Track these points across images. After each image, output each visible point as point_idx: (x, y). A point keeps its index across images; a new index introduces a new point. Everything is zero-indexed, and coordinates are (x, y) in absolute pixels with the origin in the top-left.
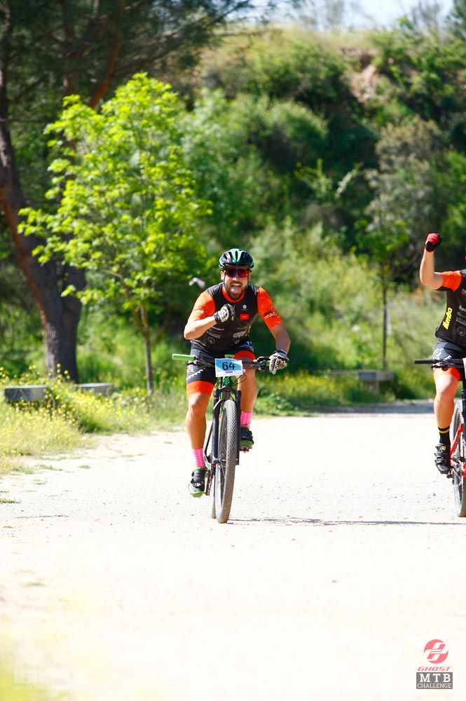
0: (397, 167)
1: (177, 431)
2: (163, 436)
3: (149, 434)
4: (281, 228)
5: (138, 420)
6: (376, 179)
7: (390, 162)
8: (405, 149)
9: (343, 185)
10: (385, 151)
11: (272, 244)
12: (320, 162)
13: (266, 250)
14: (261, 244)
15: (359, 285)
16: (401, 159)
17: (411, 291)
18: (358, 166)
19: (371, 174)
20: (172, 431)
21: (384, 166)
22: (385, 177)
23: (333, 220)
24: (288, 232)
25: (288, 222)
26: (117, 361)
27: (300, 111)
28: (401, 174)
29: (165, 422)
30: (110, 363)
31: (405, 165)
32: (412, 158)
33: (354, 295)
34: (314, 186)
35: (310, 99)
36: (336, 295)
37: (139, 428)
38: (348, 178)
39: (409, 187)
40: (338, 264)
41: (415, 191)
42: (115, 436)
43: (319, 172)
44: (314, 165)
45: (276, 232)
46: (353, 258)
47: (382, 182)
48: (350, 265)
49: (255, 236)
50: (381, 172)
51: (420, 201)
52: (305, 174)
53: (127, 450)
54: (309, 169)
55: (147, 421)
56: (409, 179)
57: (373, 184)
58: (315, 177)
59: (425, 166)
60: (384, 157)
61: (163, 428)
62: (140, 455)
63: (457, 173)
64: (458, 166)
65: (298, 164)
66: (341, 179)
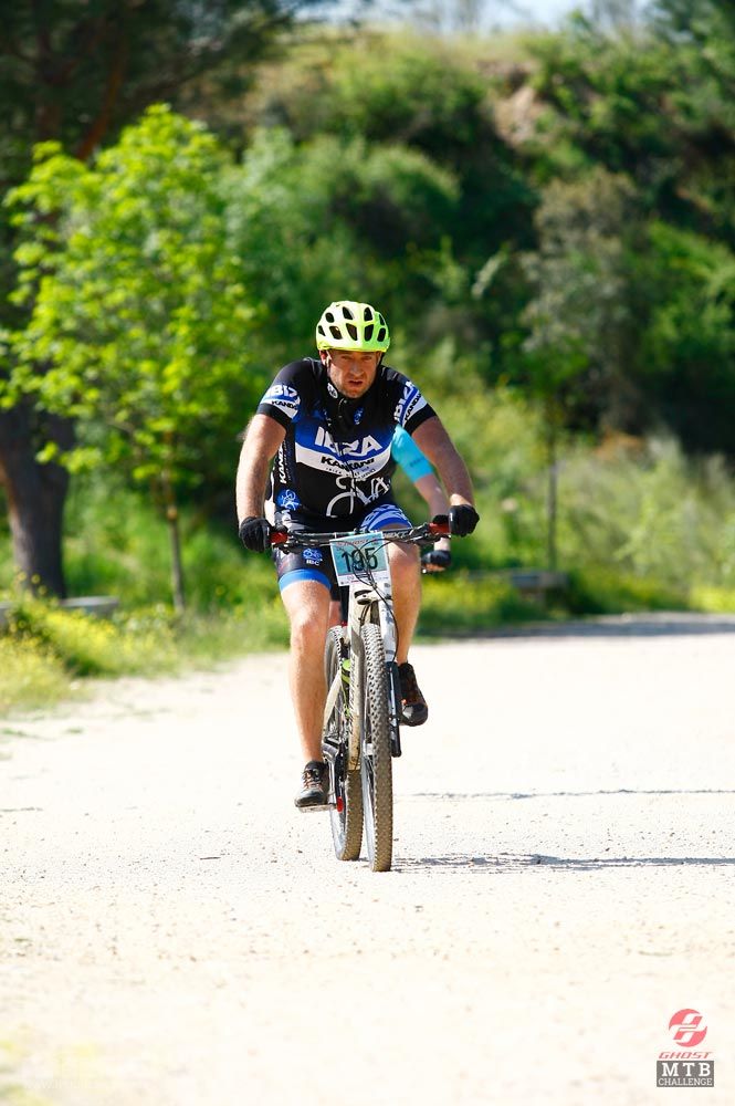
0: (570, 247)
1: (222, 671)
2: (199, 681)
3: (177, 677)
5: (160, 656)
6: (537, 267)
7: (558, 241)
8: (581, 219)
9: (485, 276)
10: (551, 223)
12: (446, 242)
15: (511, 435)
16: (577, 234)
17: (595, 444)
18: (507, 246)
19: (528, 260)
20: (213, 671)
21: (548, 247)
22: (551, 265)
23: (471, 334)
24: (400, 355)
25: (399, 337)
26: (130, 562)
27: (413, 162)
28: (576, 259)
29: (205, 659)
30: (116, 565)
31: (582, 245)
32: (592, 233)
33: (505, 452)
34: (438, 279)
35: (431, 142)
36: (478, 451)
37: (160, 668)
38: (492, 266)
39: (589, 279)
40: (480, 406)
41: (597, 286)
42: (123, 681)
43: (445, 257)
44: (436, 247)
46: (504, 392)
47: (547, 273)
48: (498, 404)
50: (545, 257)
51: (608, 303)
52: (424, 261)
53: (140, 705)
54: (428, 254)
55: (174, 657)
56: (588, 267)
57: (532, 276)
58: (438, 266)
59: (614, 246)
60: (549, 232)
61: (199, 668)
62: (163, 710)
63: (665, 256)
64: (666, 245)
65: (411, 247)
66: (480, 267)
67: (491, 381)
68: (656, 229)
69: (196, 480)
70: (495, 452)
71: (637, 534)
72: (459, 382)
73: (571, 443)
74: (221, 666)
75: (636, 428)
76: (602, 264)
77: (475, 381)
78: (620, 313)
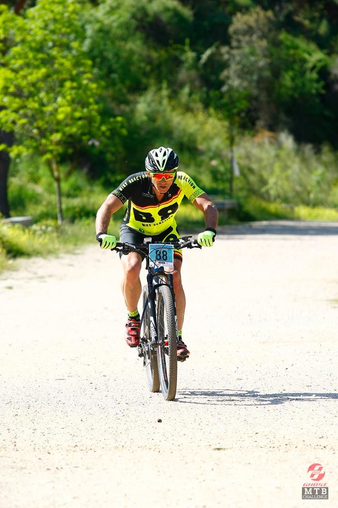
0: (244, 44)
1: (78, 254)
2: (67, 259)
3: (57, 257)
4: (160, 89)
5: (50, 246)
6: (228, 53)
7: (239, 41)
8: (250, 31)
9: (205, 57)
10: (236, 32)
11: (153, 101)
12: (187, 41)
13: (149, 105)
14: (145, 101)
15: (215, 131)
16: (247, 38)
17: (254, 136)
18: (217, 43)
19: (224, 49)
20: (74, 254)
21: (234, 44)
22: (235, 52)
23: (197, 83)
24: (165, 92)
25: (165, 85)
26: (39, 189)
27: (172, 3)
28: (247, 50)
29: (70, 247)
30: (34, 191)
31: (250, 43)
32: (254, 37)
33: (212, 139)
34: (183, 58)
36: (199, 138)
37: (50, 252)
38: (208, 52)
39: (252, 59)
40: (201, 117)
41: (256, 62)
42: (33, 260)
43: (187, 48)
44: (183, 43)
45: (156, 92)
46: (212, 110)
47: (233, 56)
48: (210, 115)
49: (140, 95)
50: (232, 48)
51: (261, 69)
52: (176, 49)
53: (41, 272)
54: (179, 46)
55: (57, 246)
56: (252, 53)
57: (226, 57)
58: (183, 51)
59: (264, 43)
60: (235, 37)
61: (68, 252)
62: (50, 276)
63: (288, 48)
64: (288, 43)
65: (171, 41)
66: (203, 53)
67: (206, 106)
68: (283, 36)
69: (70, 151)
70: (208, 138)
71: (272, 181)
72: (192, 105)
73: (243, 134)
74: (78, 251)
75: (273, 128)
76: (258, 51)
77: (199, 106)
78: (267, 74)
